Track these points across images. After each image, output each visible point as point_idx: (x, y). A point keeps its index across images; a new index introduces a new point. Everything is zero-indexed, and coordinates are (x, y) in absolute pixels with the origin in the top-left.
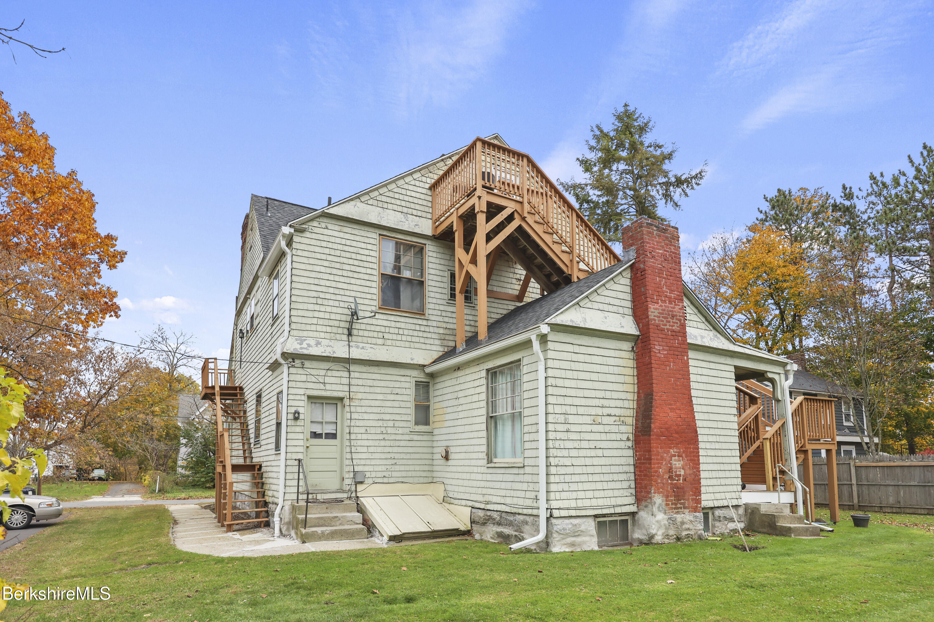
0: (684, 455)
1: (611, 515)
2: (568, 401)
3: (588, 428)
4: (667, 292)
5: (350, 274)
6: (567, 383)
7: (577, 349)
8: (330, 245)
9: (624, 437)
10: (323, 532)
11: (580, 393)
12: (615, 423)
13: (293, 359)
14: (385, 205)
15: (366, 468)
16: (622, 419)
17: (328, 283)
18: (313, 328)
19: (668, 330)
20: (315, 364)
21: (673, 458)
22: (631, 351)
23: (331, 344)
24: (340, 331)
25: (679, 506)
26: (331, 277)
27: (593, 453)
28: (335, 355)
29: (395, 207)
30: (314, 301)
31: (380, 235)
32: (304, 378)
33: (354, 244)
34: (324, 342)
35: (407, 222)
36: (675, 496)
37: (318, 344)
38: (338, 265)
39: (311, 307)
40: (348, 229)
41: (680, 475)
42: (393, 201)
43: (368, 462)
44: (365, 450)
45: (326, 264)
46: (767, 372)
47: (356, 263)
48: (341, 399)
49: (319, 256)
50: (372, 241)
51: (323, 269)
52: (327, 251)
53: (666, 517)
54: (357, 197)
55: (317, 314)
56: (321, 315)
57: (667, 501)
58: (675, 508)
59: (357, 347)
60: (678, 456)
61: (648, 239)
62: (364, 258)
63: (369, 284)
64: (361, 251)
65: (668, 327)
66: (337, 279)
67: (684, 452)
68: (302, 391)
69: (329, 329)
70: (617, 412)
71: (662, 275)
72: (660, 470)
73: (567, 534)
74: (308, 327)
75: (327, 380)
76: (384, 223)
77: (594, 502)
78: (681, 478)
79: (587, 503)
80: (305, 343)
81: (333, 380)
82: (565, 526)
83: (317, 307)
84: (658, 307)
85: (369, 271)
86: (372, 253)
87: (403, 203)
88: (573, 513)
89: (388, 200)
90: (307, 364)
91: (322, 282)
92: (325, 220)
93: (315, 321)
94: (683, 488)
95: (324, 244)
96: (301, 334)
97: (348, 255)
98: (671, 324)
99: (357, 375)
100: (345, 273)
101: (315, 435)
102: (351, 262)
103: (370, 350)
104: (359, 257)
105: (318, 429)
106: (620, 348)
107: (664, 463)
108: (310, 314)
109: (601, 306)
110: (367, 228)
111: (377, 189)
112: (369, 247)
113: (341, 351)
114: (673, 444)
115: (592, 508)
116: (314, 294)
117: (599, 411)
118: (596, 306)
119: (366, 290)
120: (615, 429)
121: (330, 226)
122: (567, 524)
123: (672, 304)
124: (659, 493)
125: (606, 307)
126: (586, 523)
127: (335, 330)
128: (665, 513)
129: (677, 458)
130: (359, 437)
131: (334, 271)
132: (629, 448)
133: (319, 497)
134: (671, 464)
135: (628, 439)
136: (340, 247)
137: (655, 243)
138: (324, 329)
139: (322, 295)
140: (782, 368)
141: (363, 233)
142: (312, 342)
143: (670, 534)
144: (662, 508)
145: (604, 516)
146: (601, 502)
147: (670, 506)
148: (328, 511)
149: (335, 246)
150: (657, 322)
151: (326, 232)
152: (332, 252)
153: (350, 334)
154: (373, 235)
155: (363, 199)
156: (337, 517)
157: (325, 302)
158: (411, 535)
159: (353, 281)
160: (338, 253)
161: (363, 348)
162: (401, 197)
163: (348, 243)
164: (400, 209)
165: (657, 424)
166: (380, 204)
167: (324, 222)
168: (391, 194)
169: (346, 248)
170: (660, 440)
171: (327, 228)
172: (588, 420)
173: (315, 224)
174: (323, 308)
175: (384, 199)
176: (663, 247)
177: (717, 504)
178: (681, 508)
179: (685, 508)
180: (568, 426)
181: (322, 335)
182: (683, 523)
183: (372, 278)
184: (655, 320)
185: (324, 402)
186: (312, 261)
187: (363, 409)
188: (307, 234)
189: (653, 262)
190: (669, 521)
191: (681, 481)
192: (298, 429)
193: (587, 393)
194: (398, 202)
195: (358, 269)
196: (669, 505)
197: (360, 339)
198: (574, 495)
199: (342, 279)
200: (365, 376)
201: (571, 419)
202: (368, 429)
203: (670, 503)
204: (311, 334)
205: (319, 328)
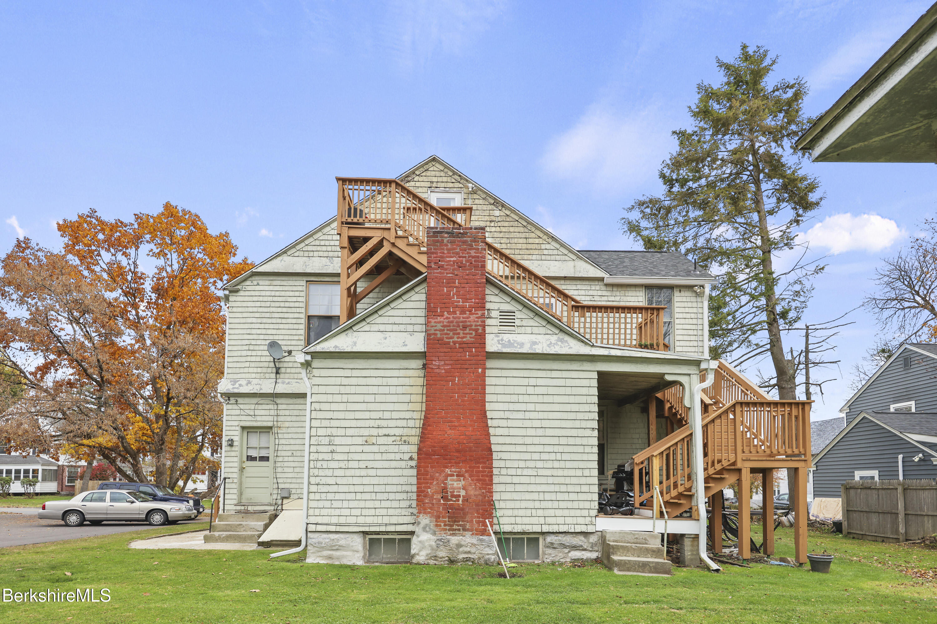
0: (467, 475)
1: (387, 533)
2: (334, 423)
3: (359, 449)
4: (459, 301)
5: (279, 321)
6: (334, 407)
7: (348, 373)
8: (261, 299)
9: (407, 457)
10: (219, 536)
11: (351, 415)
12: (394, 443)
13: (229, 398)
14: (311, 254)
15: (292, 486)
16: (404, 438)
17: (259, 331)
18: (246, 370)
19: (455, 343)
20: (247, 400)
21: (449, 478)
22: (422, 369)
23: (260, 382)
24: (269, 370)
25: (455, 527)
26: (262, 326)
27: (363, 472)
28: (261, 392)
29: (321, 254)
30: (246, 348)
31: (307, 281)
32: (238, 412)
33: (283, 294)
34: (254, 381)
35: (332, 265)
36: (449, 517)
37: (249, 383)
38: (268, 315)
39: (244, 353)
40: (278, 281)
41: (459, 496)
42: (319, 248)
43: (294, 481)
44: (291, 470)
45: (257, 315)
46: (664, 374)
47: (284, 310)
48: (271, 428)
49: (251, 310)
50: (300, 288)
51: (254, 320)
52: (258, 304)
53: (435, 538)
54: (284, 252)
55: (249, 359)
56: (253, 359)
57: (436, 521)
58: (449, 530)
59: (283, 383)
60: (457, 476)
61: (434, 249)
62: (292, 305)
63: (296, 326)
64: (290, 299)
65: (456, 339)
66: (267, 326)
67: (466, 471)
68: (236, 423)
69: (259, 370)
70: (398, 432)
71: (453, 285)
72: (429, 490)
73: (323, 547)
74: (242, 370)
75: (257, 412)
76: (309, 270)
77: (361, 520)
78: (461, 499)
79: (352, 520)
80: (237, 384)
81: (263, 412)
82: (321, 540)
83: (249, 353)
84: (442, 320)
85: (296, 315)
86: (300, 299)
87: (329, 248)
88: (333, 528)
89: (314, 248)
90: (240, 400)
91: (254, 331)
92: (257, 278)
93: (247, 364)
94: (463, 509)
95: (255, 299)
96: (235, 376)
97: (277, 304)
98: (461, 335)
99: (284, 407)
100: (274, 321)
101: (250, 458)
102: (280, 310)
103: (294, 384)
104: (287, 304)
105: (253, 453)
106: (406, 367)
107: (435, 483)
108: (244, 359)
109: (382, 328)
110: (294, 278)
111: (303, 241)
112: (297, 294)
113: (267, 387)
114: (450, 463)
115: (357, 525)
116: (247, 342)
117: (374, 432)
118: (375, 327)
119: (294, 332)
120: (395, 449)
121: (261, 283)
122: (323, 539)
123: (466, 314)
124: (425, 513)
125: (389, 328)
126: (350, 539)
127: (264, 370)
128: (434, 534)
129: (455, 477)
130: (286, 459)
131: (265, 320)
132: (412, 467)
133: (250, 508)
134: (445, 484)
135: (411, 459)
136: (270, 299)
137: (446, 252)
138: (255, 370)
139: (253, 342)
140: (695, 368)
141: (291, 283)
142: (243, 382)
143: (441, 555)
144: (430, 528)
145: (378, 533)
146: (369, 520)
147: (443, 527)
148: (244, 519)
149: (265, 299)
150: (439, 336)
151: (258, 288)
152: (263, 304)
153: (277, 373)
154: (301, 283)
155: (289, 253)
156: (241, 525)
157: (257, 348)
158: (279, 543)
159: (281, 326)
160: (268, 304)
161: (288, 383)
162: (327, 243)
163: (277, 294)
164: (326, 254)
165: (428, 443)
166: (306, 254)
167: (256, 279)
168: (317, 243)
169: (275, 299)
170: (431, 459)
171: (258, 284)
172: (360, 440)
173: (248, 283)
174: (254, 353)
175: (310, 248)
176: (457, 253)
177: (545, 529)
178: (459, 530)
179: (464, 530)
180: (334, 447)
181: (254, 376)
182: (459, 546)
183: (299, 321)
184: (436, 334)
185: (258, 431)
186: (245, 315)
187: (290, 436)
188: (241, 293)
189: (440, 273)
190: (438, 542)
191: (460, 502)
192: (233, 454)
193: (358, 415)
194: (324, 248)
195: (286, 315)
196: (440, 526)
197: (287, 376)
198: (337, 512)
199: (272, 326)
200: (291, 407)
201: (337, 441)
202: (294, 452)
203: (442, 524)
204: (243, 376)
205: (251, 370)
